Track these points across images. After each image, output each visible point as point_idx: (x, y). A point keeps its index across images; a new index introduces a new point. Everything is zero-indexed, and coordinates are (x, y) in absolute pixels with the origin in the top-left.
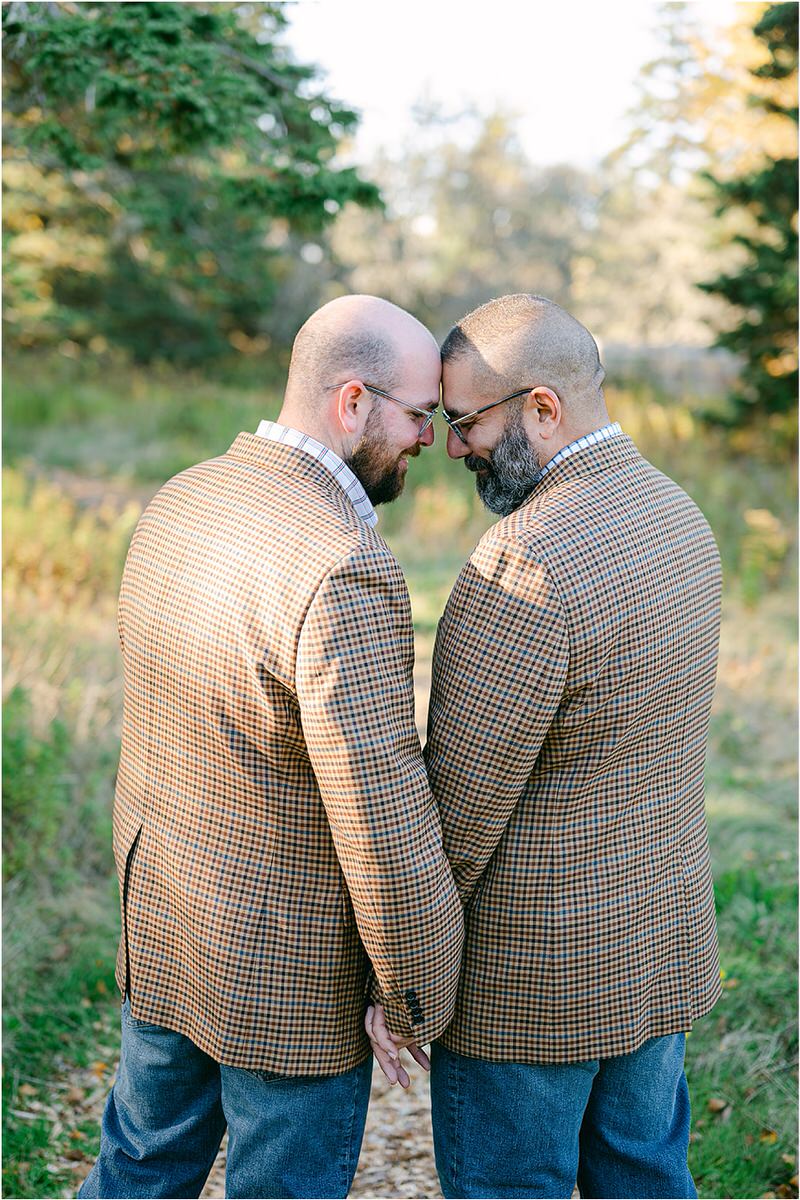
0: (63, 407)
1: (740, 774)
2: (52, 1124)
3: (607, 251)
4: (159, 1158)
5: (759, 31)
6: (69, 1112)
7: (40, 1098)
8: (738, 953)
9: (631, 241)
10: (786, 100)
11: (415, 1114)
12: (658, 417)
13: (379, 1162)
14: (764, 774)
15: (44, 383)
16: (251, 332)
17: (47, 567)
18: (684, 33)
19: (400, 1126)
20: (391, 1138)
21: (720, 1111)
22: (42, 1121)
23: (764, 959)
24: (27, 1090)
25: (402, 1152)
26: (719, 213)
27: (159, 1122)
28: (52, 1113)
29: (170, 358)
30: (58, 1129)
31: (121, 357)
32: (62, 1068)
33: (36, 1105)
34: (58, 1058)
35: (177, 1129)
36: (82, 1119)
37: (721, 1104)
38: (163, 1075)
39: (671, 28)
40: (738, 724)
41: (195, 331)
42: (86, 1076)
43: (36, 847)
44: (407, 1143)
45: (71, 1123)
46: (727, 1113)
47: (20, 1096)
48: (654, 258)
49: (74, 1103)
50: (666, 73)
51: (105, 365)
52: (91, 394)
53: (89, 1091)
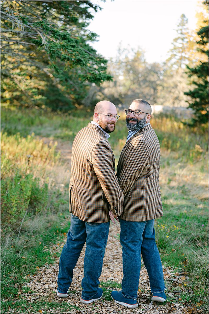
0: (37, 121)
1: (185, 197)
2: (50, 252)
3: (165, 85)
4: (76, 240)
5: (199, 34)
6: (53, 251)
7: (48, 248)
8: (181, 227)
9: (170, 82)
10: (205, 50)
11: (118, 252)
12: (176, 124)
13: (111, 259)
14: (191, 197)
15: (32, 116)
16: (80, 104)
17: (39, 156)
18: (184, 31)
19: (115, 254)
20: (113, 256)
21: (174, 251)
22: (49, 252)
23: (186, 228)
24: (45, 247)
25: (115, 258)
26: (190, 76)
27: (77, 234)
28: (50, 251)
29: (61, 110)
30: (52, 253)
31: (49, 110)
32: (51, 244)
33: (47, 249)
34: (50, 243)
35: (79, 235)
36: (56, 252)
37: (174, 250)
38: (77, 226)
39: (181, 30)
40: (186, 188)
41: (67, 103)
42: (56, 246)
43: (43, 208)
44: (116, 256)
45: (54, 252)
46: (175, 251)
47: (44, 248)
48: (176, 86)
49: (54, 249)
50: (180, 41)
51: (46, 112)
52: (43, 118)
53: (57, 248)
